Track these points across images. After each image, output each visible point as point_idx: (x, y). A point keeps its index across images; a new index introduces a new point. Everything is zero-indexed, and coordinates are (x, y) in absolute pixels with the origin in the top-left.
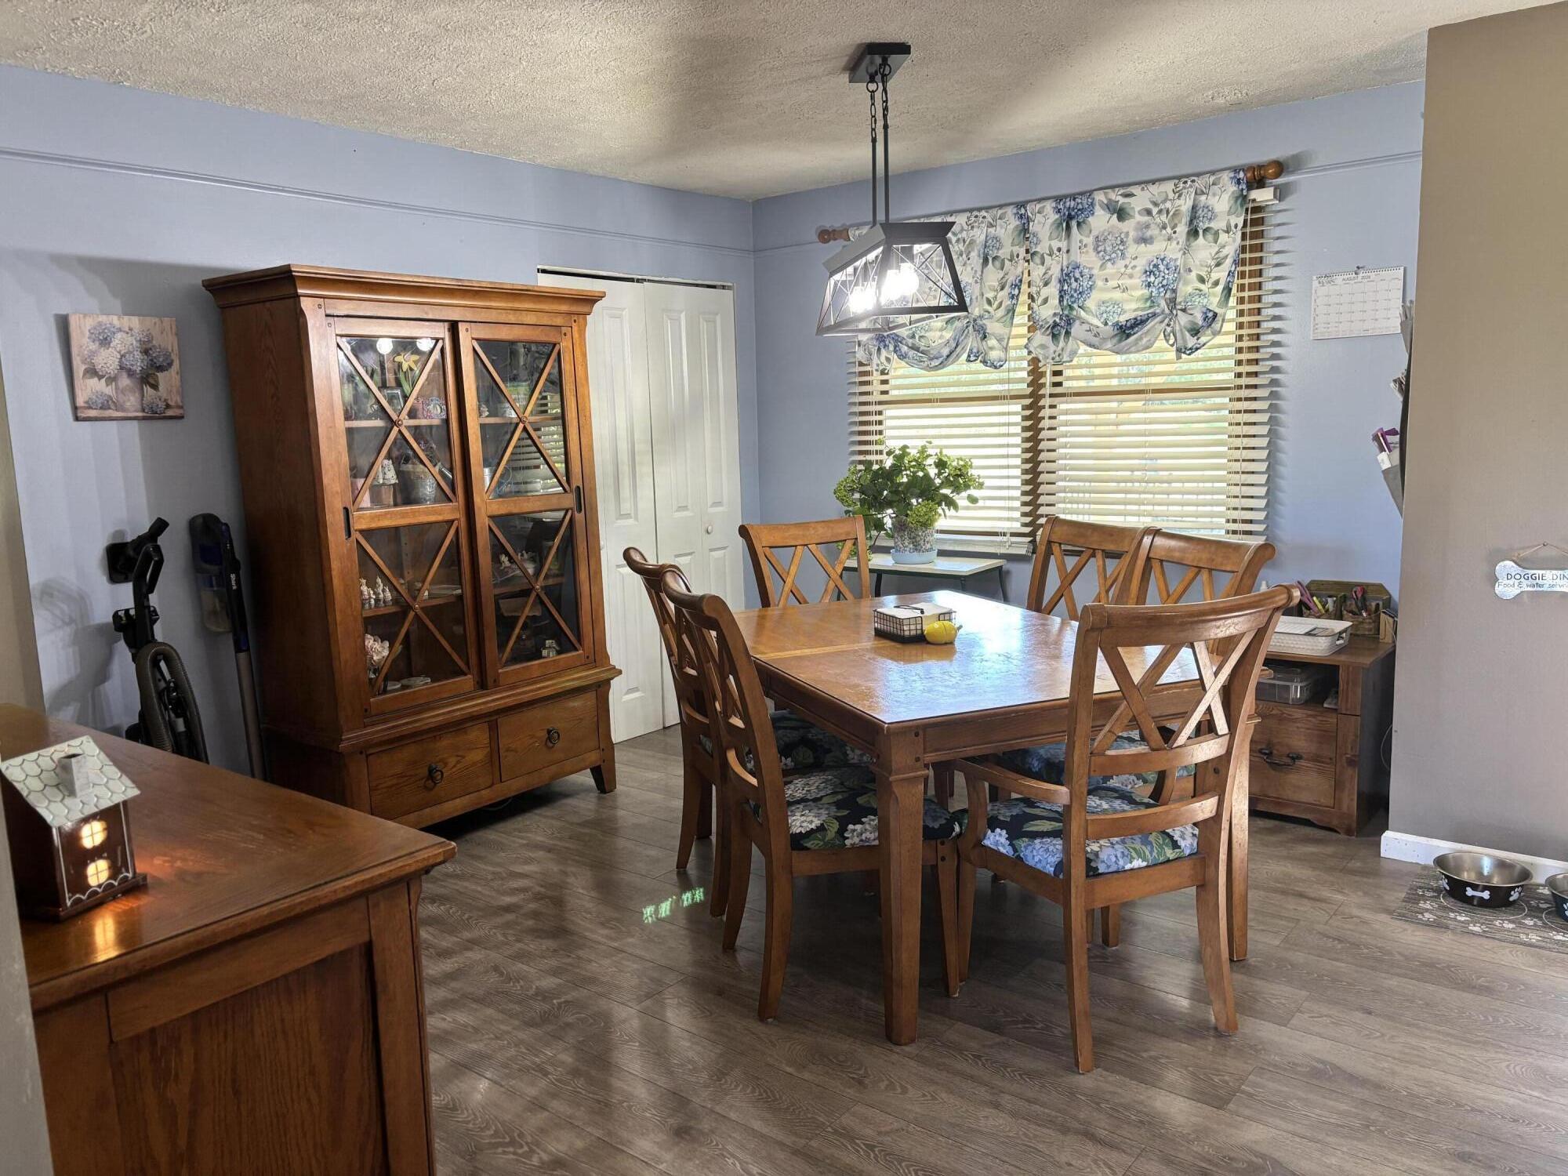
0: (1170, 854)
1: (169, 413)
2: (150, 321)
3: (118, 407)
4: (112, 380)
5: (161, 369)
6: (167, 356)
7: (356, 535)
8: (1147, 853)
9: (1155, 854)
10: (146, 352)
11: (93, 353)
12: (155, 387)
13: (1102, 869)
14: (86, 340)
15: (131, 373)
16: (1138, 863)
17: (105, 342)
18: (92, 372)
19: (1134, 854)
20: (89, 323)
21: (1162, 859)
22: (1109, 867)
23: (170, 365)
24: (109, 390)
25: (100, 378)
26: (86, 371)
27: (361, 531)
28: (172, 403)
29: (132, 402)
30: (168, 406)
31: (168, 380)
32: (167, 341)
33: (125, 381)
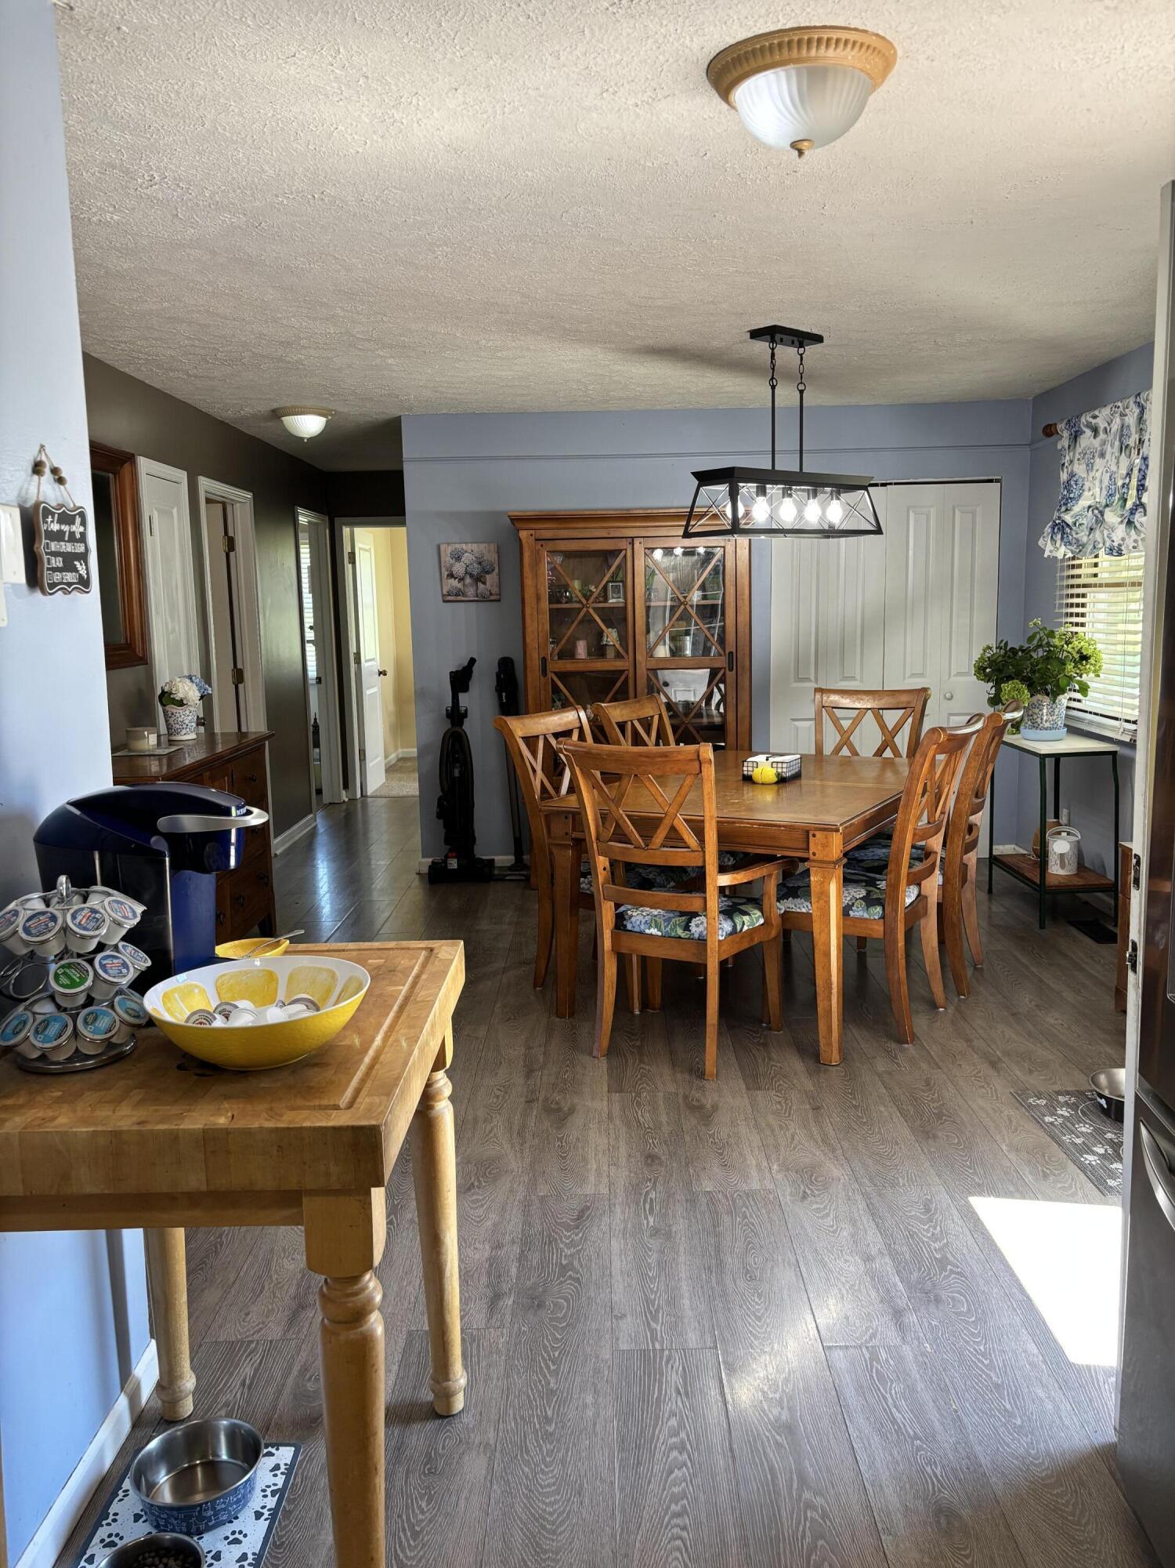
0: (680, 932)
1: (492, 598)
2: (482, 546)
3: (464, 595)
4: (461, 580)
5: (488, 572)
6: (492, 565)
7: (550, 675)
8: (663, 927)
9: (668, 929)
10: (480, 563)
11: (452, 565)
12: (484, 583)
13: (629, 927)
14: (448, 559)
15: (471, 576)
16: (654, 931)
17: (458, 559)
18: (451, 576)
19: (653, 925)
20: (450, 549)
21: (673, 934)
22: (634, 927)
23: (493, 570)
24: (460, 586)
25: (455, 578)
26: (448, 575)
27: (556, 673)
28: (493, 592)
29: (471, 591)
30: (491, 594)
31: (491, 579)
32: (491, 557)
33: (468, 580)
